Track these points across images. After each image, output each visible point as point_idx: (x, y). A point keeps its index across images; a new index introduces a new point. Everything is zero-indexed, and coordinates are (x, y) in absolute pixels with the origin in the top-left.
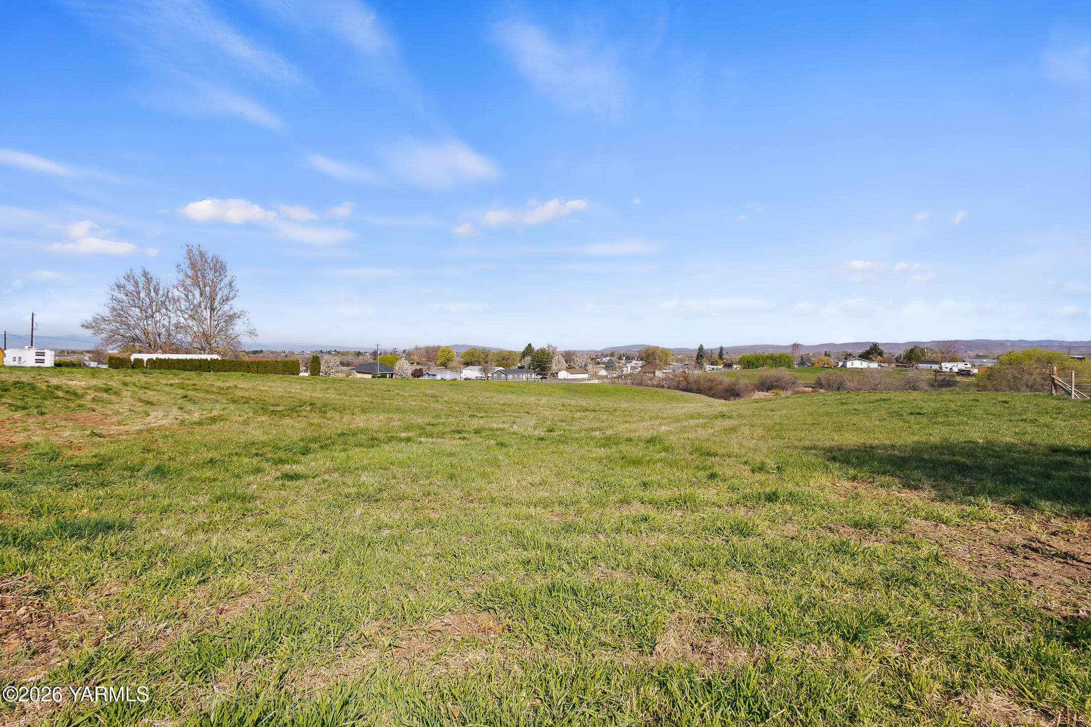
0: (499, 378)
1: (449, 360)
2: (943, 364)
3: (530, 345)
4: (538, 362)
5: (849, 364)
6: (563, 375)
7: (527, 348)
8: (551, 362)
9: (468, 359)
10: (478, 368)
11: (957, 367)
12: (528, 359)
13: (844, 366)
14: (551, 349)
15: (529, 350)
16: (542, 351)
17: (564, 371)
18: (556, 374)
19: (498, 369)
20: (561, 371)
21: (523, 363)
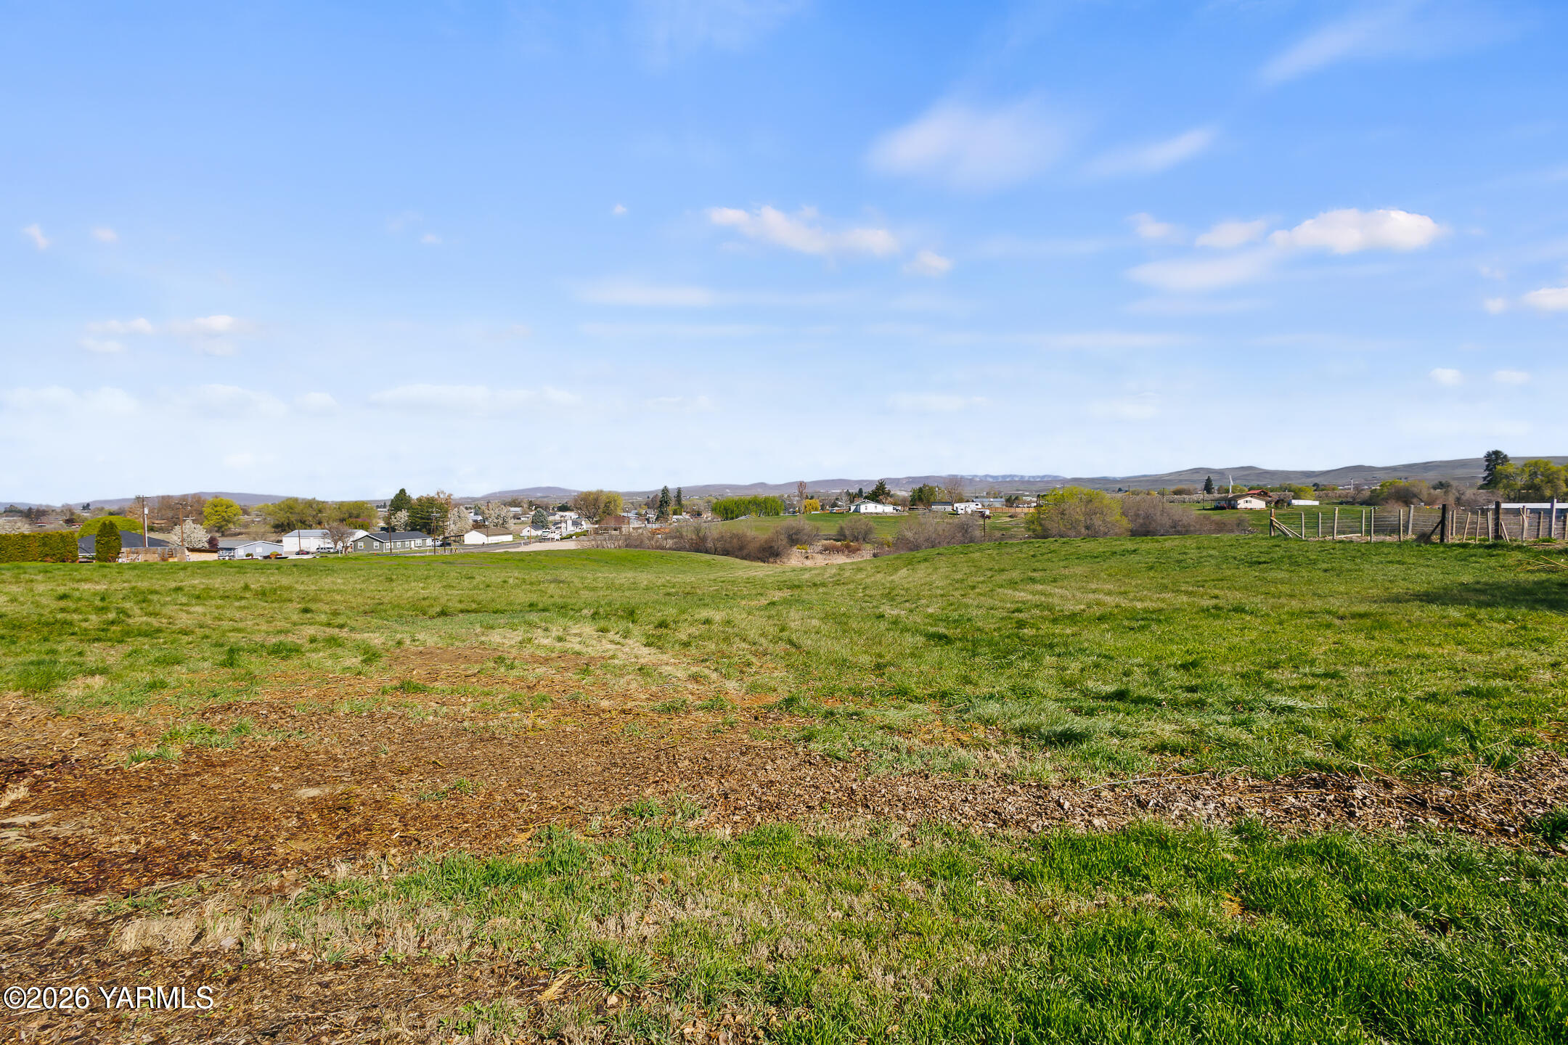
0: (368, 547)
1: (229, 521)
2: (956, 505)
3: (403, 491)
4: (422, 518)
5: (863, 509)
6: (473, 538)
7: (397, 496)
8: (444, 517)
9: (282, 517)
10: (318, 532)
11: (972, 507)
12: (403, 516)
13: (857, 511)
14: (442, 496)
15: (401, 501)
16: (430, 502)
17: (474, 532)
18: (459, 537)
19: (361, 533)
20: (467, 532)
21: (394, 522)
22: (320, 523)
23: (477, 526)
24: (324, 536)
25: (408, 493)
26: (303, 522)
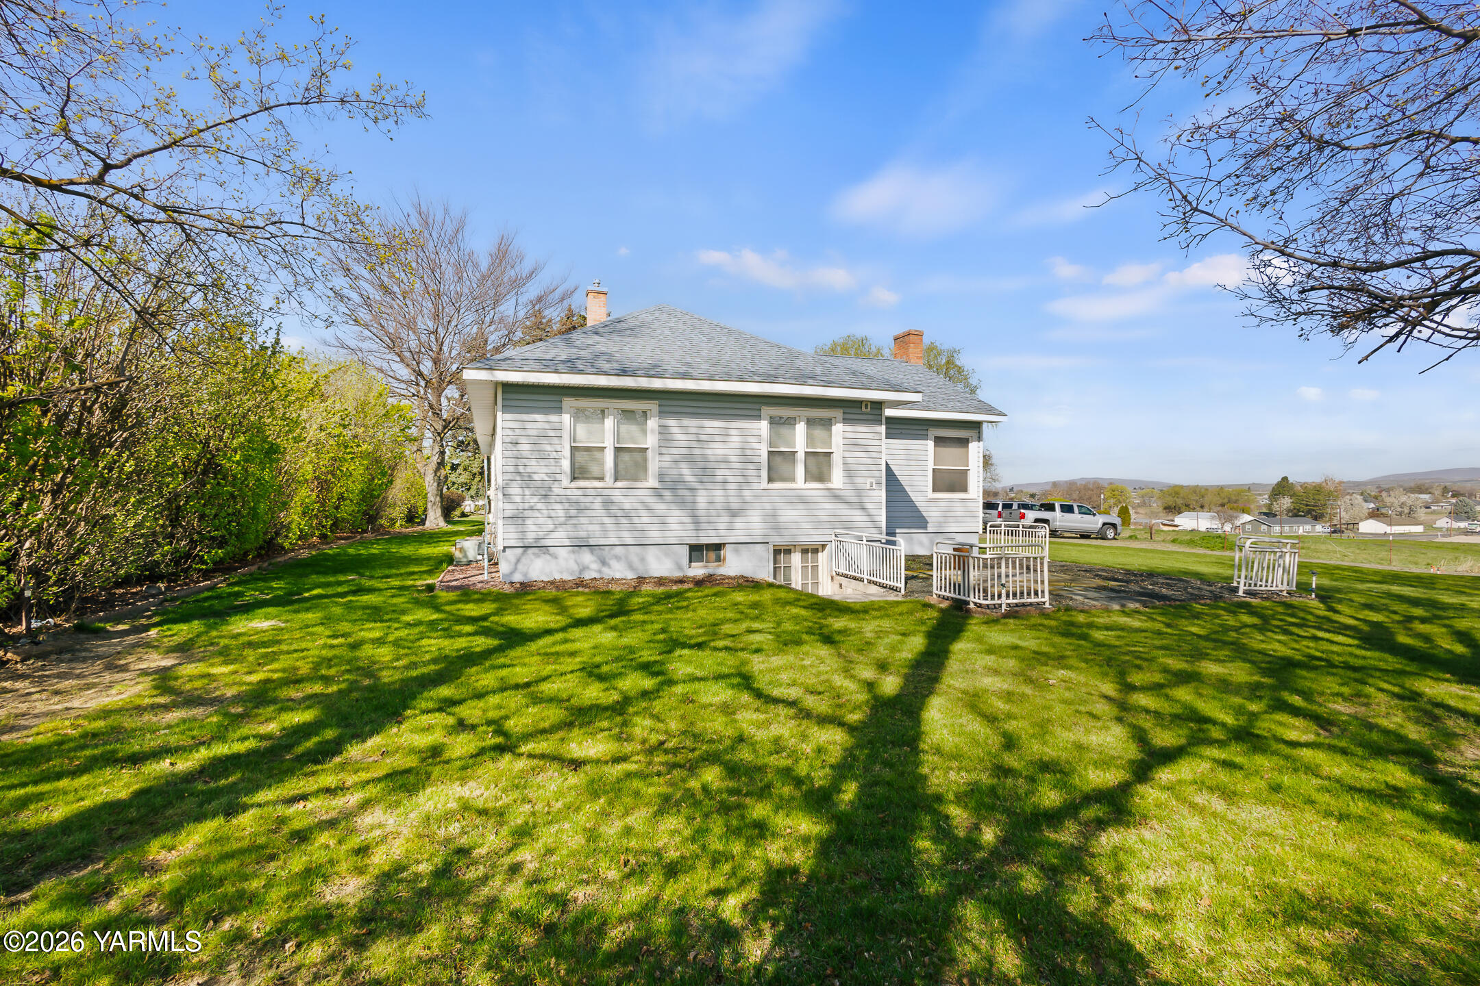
0: (1257, 529)
3: (1285, 479)
4: (1307, 505)
6: (1369, 527)
7: (1279, 482)
8: (1333, 504)
9: (1170, 501)
10: (1207, 514)
12: (1286, 502)
15: (1283, 487)
16: (1318, 489)
17: (1371, 521)
18: (1353, 525)
19: (1247, 518)
20: (1361, 520)
21: (1276, 508)
22: (1202, 507)
23: (1375, 514)
24: (1212, 518)
25: (1291, 480)
26: (1187, 505)
